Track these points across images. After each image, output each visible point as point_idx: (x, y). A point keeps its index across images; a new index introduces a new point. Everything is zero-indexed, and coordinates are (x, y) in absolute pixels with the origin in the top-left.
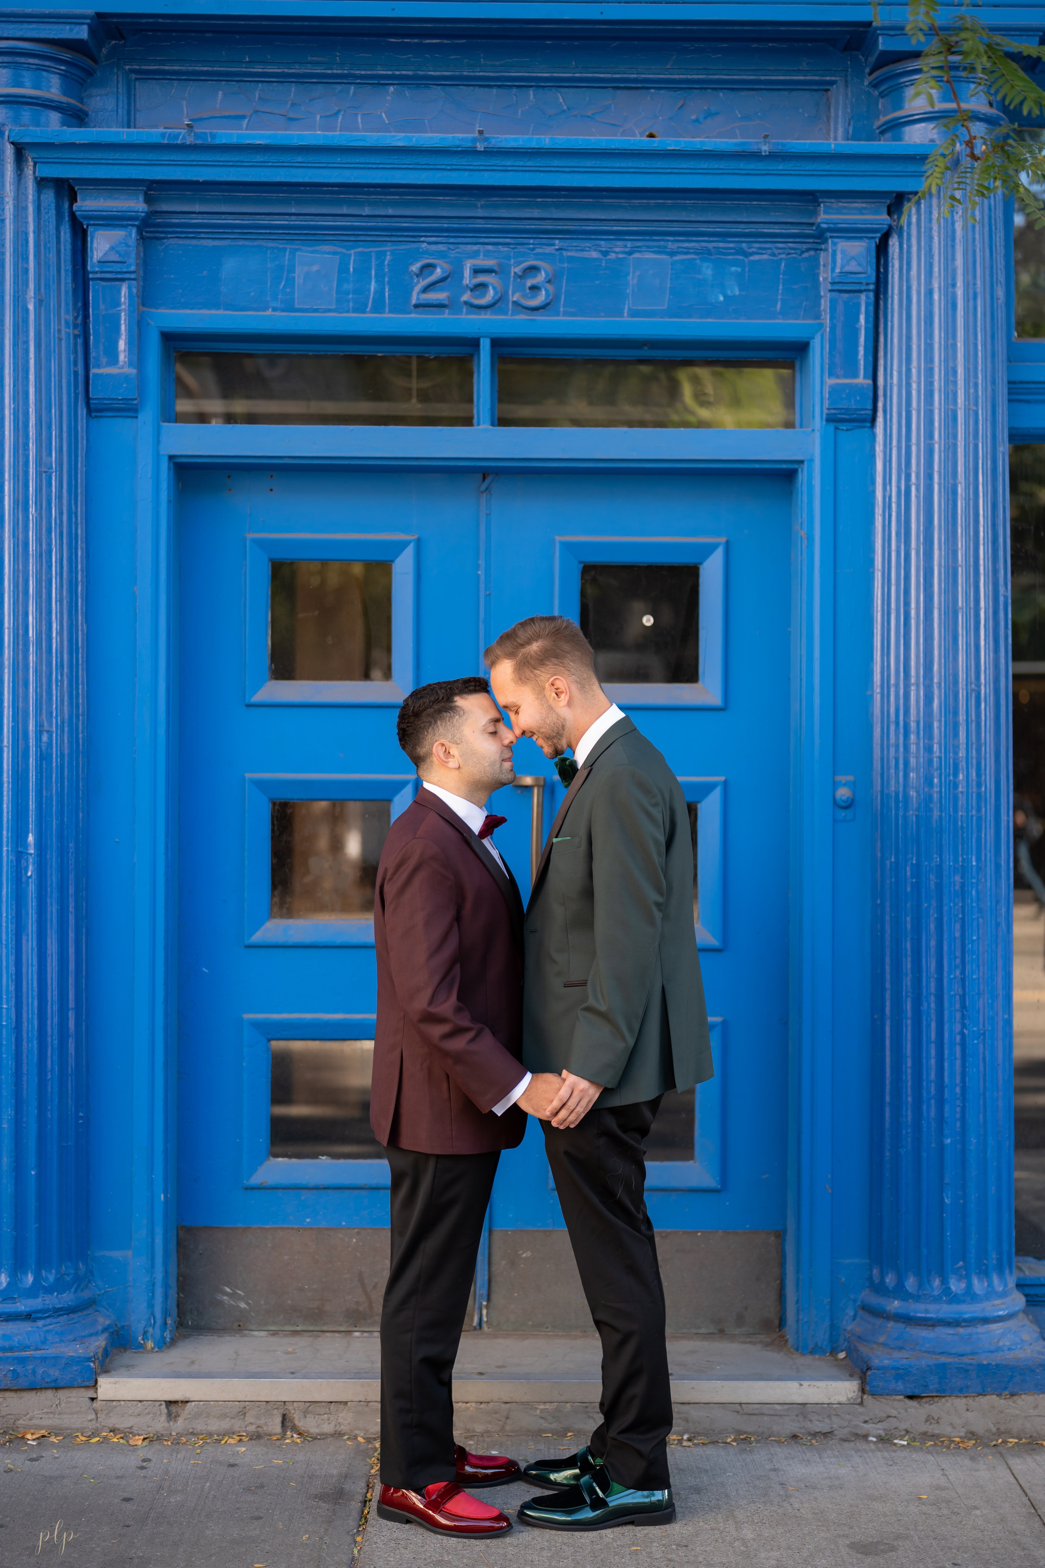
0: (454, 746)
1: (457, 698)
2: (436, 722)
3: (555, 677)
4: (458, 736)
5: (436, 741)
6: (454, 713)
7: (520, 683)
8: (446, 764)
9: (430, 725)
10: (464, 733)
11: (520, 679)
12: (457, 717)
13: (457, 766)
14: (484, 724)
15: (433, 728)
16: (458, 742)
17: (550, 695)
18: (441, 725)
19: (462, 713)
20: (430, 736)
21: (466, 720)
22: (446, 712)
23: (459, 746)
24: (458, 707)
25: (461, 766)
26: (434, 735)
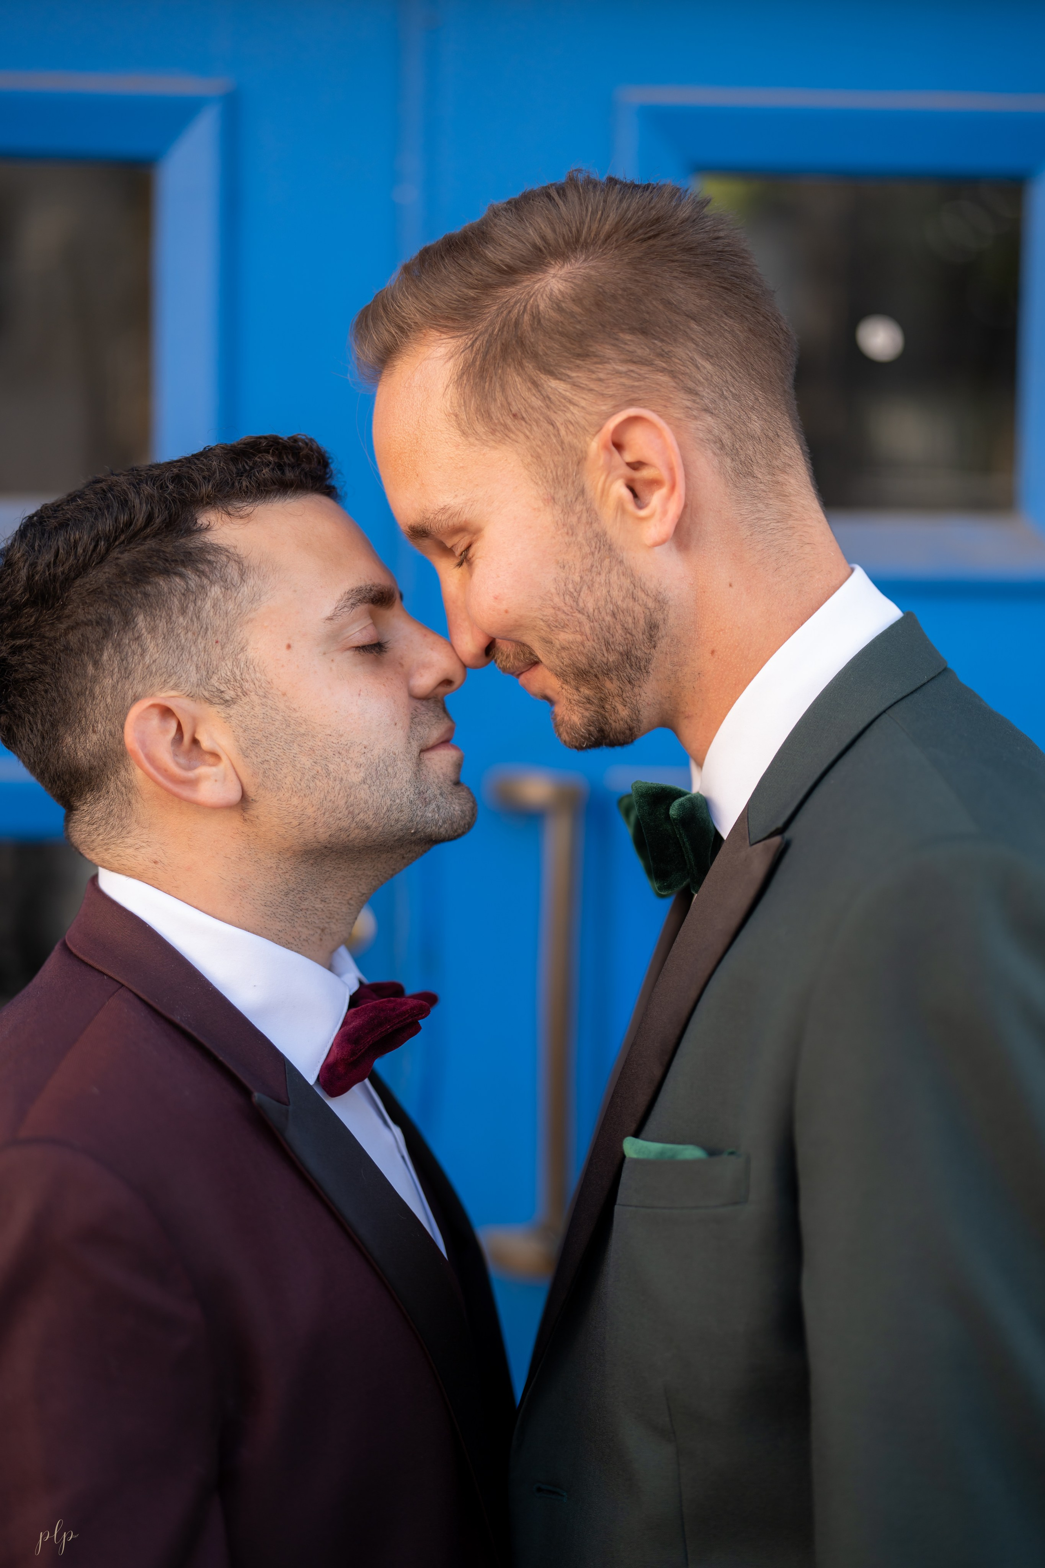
0: (213, 712)
1: (208, 518)
2: (128, 621)
3: (632, 411)
4: (226, 669)
5: (136, 699)
6: (201, 573)
7: (480, 428)
8: (185, 792)
9: (106, 634)
10: (251, 653)
11: (486, 415)
12: (215, 591)
13: (234, 795)
14: (328, 611)
15: (118, 646)
16: (229, 694)
17: (605, 492)
18: (153, 630)
19: (233, 572)
20: (108, 682)
21: (255, 598)
22: (166, 573)
23: (234, 710)
24: (218, 549)
25: (251, 791)
26: (127, 674)
